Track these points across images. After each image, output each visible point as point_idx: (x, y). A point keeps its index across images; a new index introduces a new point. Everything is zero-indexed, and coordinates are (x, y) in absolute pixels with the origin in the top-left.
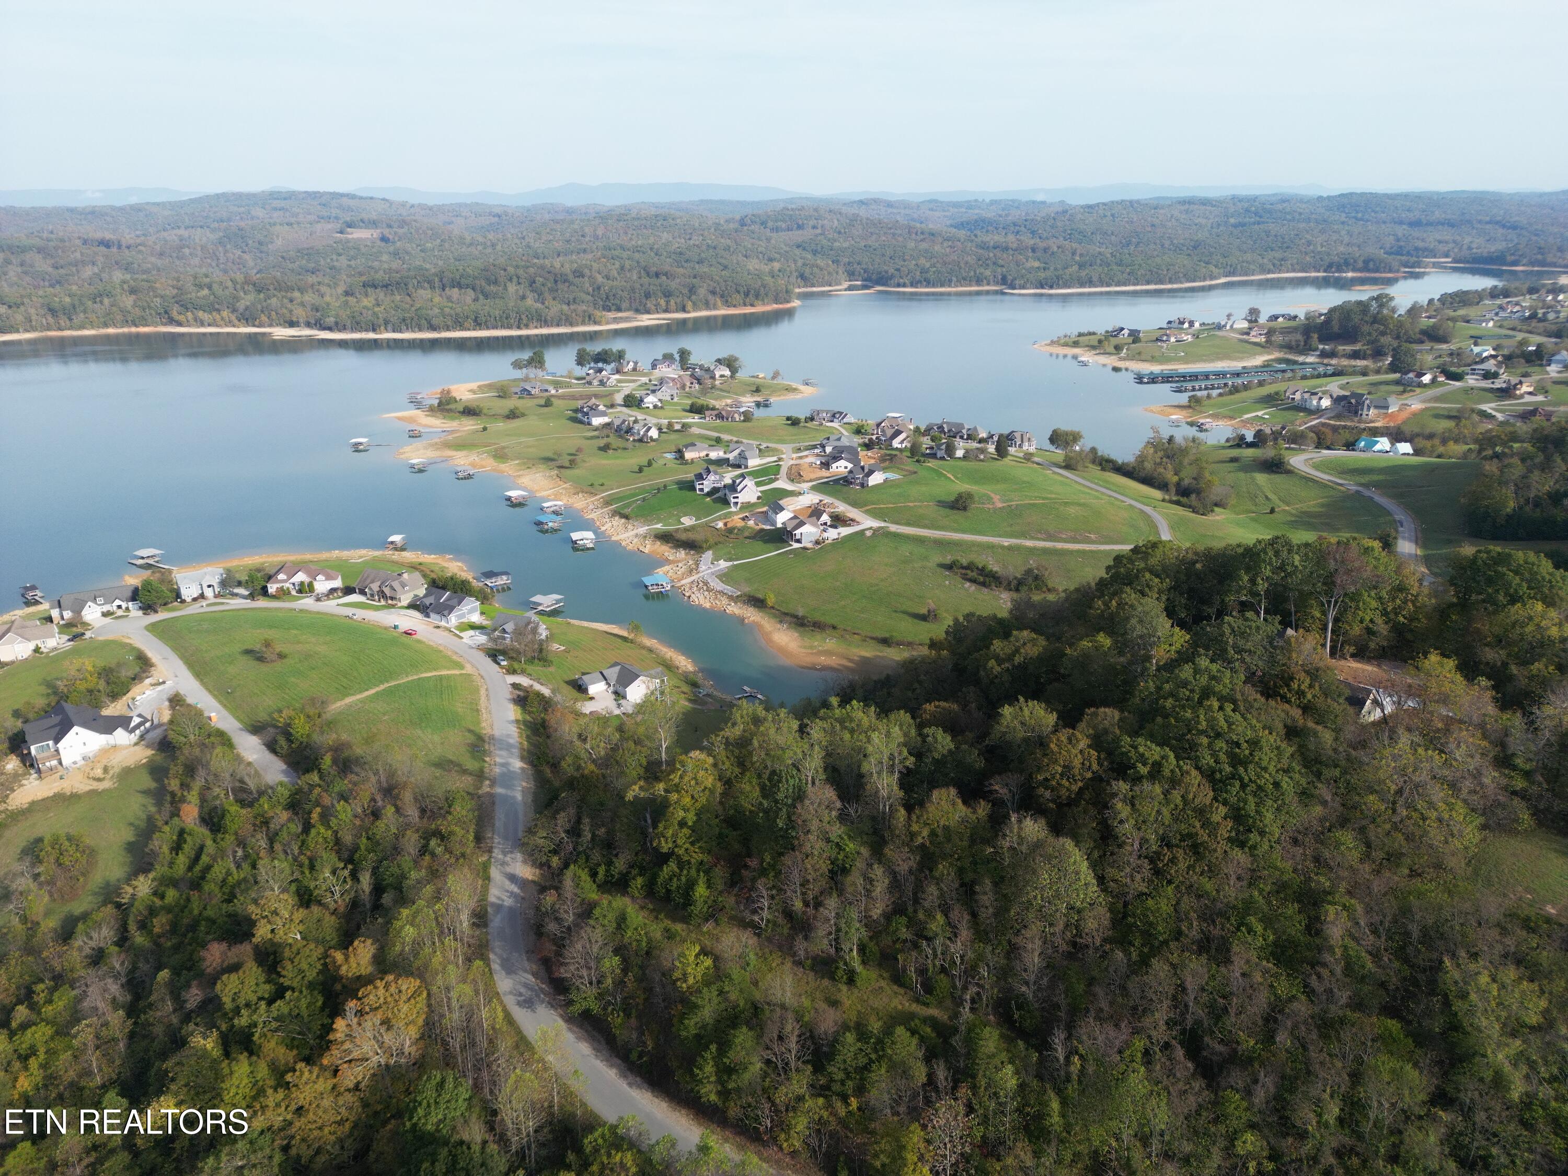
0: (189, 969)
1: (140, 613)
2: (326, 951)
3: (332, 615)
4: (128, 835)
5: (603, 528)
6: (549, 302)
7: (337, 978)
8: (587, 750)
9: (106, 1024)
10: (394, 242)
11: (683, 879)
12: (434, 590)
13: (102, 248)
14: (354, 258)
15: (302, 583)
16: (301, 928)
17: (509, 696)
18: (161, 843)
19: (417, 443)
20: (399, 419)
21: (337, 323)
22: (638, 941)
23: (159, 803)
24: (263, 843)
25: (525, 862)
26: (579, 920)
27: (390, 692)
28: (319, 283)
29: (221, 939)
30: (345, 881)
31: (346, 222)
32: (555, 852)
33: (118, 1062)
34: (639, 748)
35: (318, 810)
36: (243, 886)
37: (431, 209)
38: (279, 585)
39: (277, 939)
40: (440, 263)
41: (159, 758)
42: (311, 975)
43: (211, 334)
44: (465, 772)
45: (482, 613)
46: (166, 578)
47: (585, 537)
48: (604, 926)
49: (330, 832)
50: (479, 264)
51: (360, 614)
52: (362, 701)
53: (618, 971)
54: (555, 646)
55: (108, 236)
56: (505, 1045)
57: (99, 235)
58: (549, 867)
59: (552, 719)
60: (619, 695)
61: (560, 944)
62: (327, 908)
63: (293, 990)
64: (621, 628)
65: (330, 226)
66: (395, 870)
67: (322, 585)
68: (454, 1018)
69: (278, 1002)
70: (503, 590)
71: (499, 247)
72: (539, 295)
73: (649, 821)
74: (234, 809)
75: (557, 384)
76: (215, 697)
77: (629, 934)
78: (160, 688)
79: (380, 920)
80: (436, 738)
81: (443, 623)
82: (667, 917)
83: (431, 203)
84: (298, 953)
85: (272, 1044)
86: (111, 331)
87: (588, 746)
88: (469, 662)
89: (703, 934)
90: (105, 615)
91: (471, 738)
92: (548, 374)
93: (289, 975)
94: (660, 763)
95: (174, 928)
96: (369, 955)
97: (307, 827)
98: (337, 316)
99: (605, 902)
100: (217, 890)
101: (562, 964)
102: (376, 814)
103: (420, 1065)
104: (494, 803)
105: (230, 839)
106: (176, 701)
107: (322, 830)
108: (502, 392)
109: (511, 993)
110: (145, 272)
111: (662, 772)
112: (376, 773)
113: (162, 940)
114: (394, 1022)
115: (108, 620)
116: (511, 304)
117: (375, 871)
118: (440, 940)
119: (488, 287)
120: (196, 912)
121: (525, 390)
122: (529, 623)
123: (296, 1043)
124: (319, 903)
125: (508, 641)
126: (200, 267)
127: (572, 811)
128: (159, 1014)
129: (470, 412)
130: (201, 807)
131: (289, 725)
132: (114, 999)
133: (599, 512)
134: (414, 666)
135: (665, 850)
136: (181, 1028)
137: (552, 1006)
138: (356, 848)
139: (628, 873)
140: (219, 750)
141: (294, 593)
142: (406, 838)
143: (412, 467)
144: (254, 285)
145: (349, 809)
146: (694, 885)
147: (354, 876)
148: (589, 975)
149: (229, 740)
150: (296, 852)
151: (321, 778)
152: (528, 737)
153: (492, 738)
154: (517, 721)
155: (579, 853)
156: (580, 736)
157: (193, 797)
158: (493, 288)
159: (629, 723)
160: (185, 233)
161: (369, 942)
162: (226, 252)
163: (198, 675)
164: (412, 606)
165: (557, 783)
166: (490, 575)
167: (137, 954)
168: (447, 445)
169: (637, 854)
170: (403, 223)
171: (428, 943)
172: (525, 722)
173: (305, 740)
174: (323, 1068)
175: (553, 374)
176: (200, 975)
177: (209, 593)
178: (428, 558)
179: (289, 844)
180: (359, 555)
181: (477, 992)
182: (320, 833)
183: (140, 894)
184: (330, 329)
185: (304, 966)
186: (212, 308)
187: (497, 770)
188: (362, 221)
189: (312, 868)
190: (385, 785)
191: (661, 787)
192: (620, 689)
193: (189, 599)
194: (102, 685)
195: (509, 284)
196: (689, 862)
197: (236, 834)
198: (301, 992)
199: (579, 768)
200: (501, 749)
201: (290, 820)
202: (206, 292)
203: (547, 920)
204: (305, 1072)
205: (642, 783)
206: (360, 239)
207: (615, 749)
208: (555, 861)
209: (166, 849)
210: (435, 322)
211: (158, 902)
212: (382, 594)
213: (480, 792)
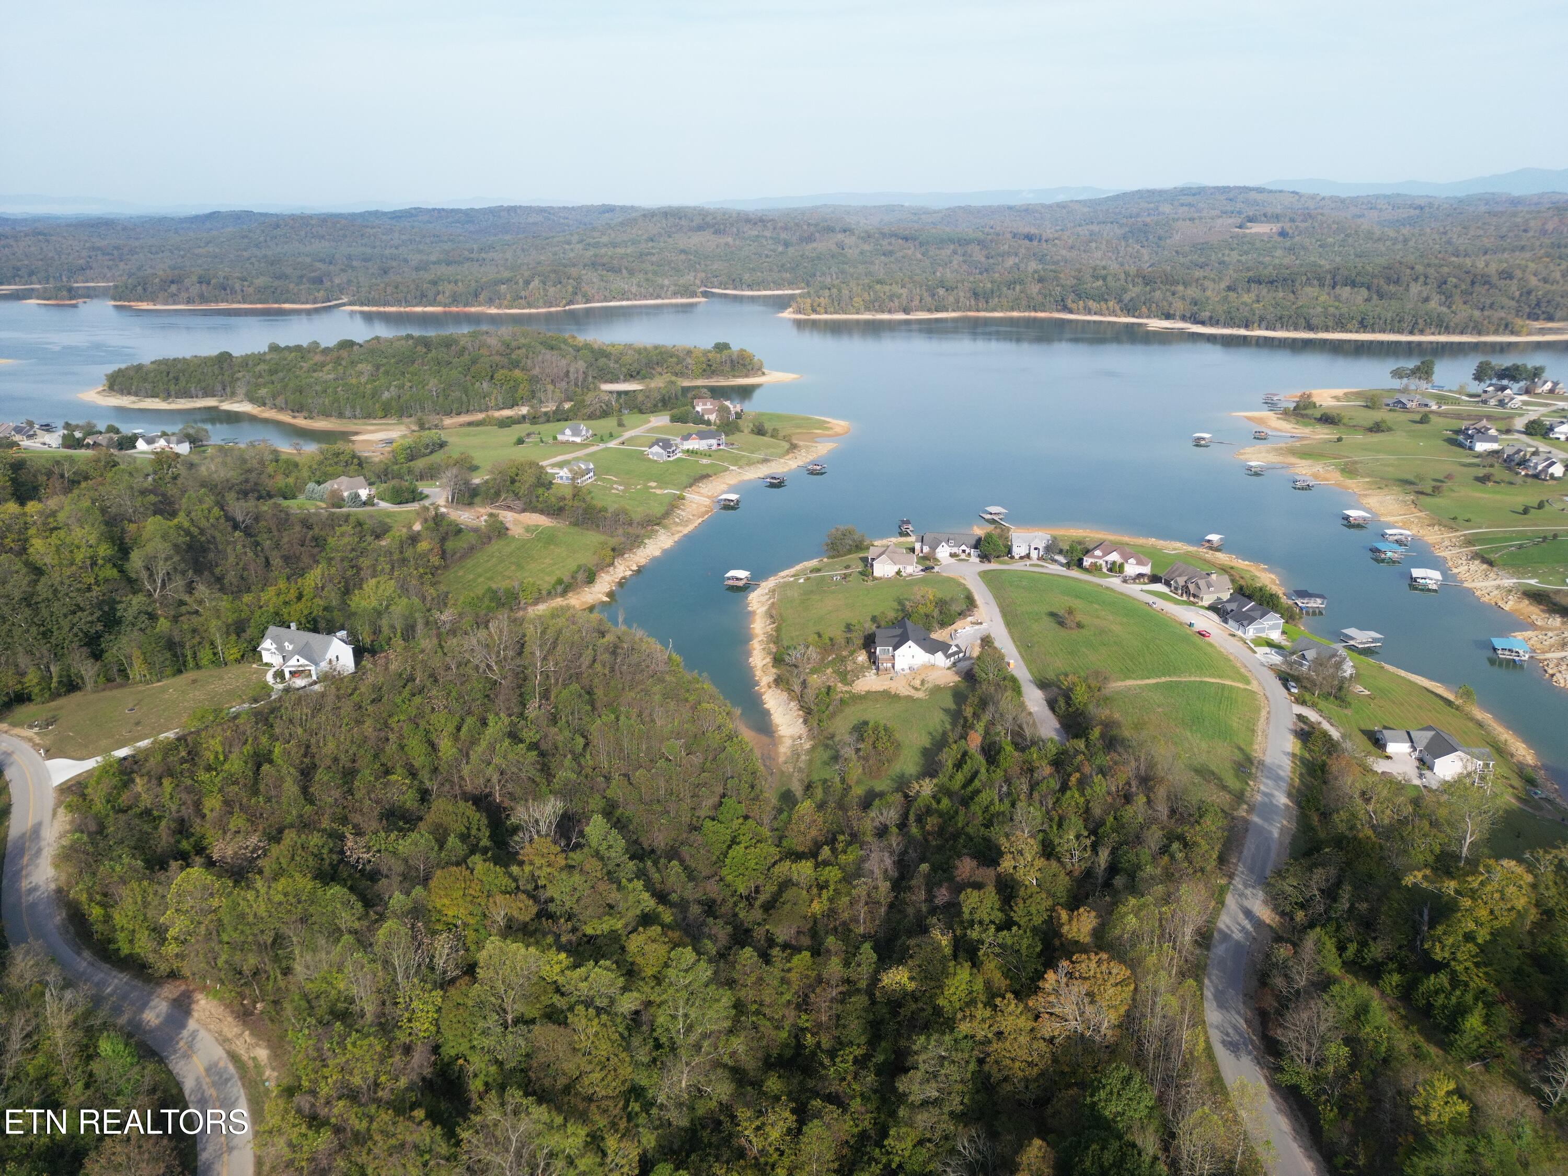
0: (944, 871)
1: (978, 560)
2: (1054, 906)
3: (1135, 599)
4: (926, 742)
5: (1455, 571)
6: (1458, 305)
7: (1059, 935)
8: (1368, 812)
9: (876, 888)
10: (1292, 237)
11: (1454, 1000)
12: (1240, 597)
13: (1027, 242)
14: (1246, 253)
15: (1114, 563)
16: (1038, 875)
17: (1291, 727)
18: (948, 757)
19: (1261, 446)
20: (1249, 418)
21: (1211, 318)
22: (1376, 1042)
23: (954, 724)
24: (1025, 788)
25: (1265, 902)
26: (1312, 989)
27: (1170, 686)
28: (1205, 277)
29: (974, 856)
30: (1085, 849)
31: (1248, 217)
32: (1302, 906)
33: (877, 922)
34: (1434, 831)
35: (1078, 775)
36: (1001, 818)
37: (1343, 201)
38: (1093, 560)
39: (1017, 876)
40: (1338, 259)
41: (963, 685)
42: (1037, 921)
43: (1095, 322)
44: (1224, 788)
45: (1283, 633)
46: (1004, 536)
47: (1429, 576)
48: (1339, 1007)
49: (1082, 799)
50: (1382, 261)
51: (1160, 604)
52: (1140, 687)
53: (1343, 1063)
54: (1359, 688)
55: (1033, 230)
56: (1199, 1076)
57: (1026, 230)
58: (1292, 919)
59: (1335, 766)
60: (1424, 764)
61: (1284, 1003)
62: (1065, 868)
63: (1019, 927)
64: (1448, 689)
65: (1230, 221)
66: (1131, 856)
67: (1132, 569)
68: (1154, 1023)
69: (1005, 932)
70: (1314, 613)
71: (1411, 243)
72: (1447, 298)
73: (1426, 918)
74: (1009, 748)
75: (1441, 399)
76: (1017, 647)
77: (1368, 1029)
78: (977, 627)
79: (1107, 898)
80: (1204, 745)
81: (1239, 633)
82: (1420, 1031)
83: (1343, 195)
84: (1031, 897)
85: (992, 966)
86: (1015, 314)
87: (1370, 808)
88: (1257, 679)
89: (1463, 1071)
90: (952, 555)
91: (1238, 756)
92: (1433, 387)
93: (1019, 913)
94: (1458, 858)
95: (941, 831)
96: (1091, 927)
97: (1064, 788)
98: (1213, 311)
99: (1347, 984)
100: (980, 813)
101: (1281, 1025)
102: (1128, 798)
103: (1113, 1050)
104: (1247, 830)
105: (1000, 773)
106: (986, 641)
107: (1077, 795)
108: (1371, 402)
109: (1217, 1027)
110: (1056, 263)
111: (1458, 868)
112: (1137, 759)
113: (930, 838)
114: (1098, 998)
115: (953, 560)
116: (1409, 306)
117: (1114, 852)
118: (1159, 942)
119: (1386, 287)
120: (960, 825)
121: (1400, 402)
122: (1334, 655)
123: (1011, 974)
124: (1059, 860)
125: (1305, 669)
126: (1101, 260)
127: (1333, 871)
128: (914, 898)
129: (1327, 419)
130: (984, 738)
131: (1071, 690)
132: (886, 870)
133: (1455, 551)
134: (1200, 668)
135: (1438, 958)
136: (926, 917)
137: (1259, 1063)
138: (1102, 823)
139: (1383, 964)
140: (1009, 693)
141: (1105, 570)
142: (1151, 832)
143: (1249, 468)
144: (1144, 278)
145: (1104, 784)
146: (1466, 1012)
147: (1094, 847)
148: (1308, 1051)
149: (1019, 687)
150: (1050, 806)
151: (1086, 747)
152: (1301, 775)
153: (1261, 763)
154: (1294, 755)
155: (1329, 919)
156: (1363, 793)
157: (980, 727)
158: (1392, 288)
159: (1429, 799)
160: (1095, 228)
161: (1093, 914)
162: (1127, 246)
163: (1008, 624)
164: (1212, 608)
165: (1322, 835)
166: (1303, 594)
167: (910, 841)
168: (1293, 452)
169: (1400, 947)
170: (1309, 216)
171: (1147, 940)
172: (1302, 759)
173: (1081, 707)
174: (1027, 1008)
175: (1440, 388)
176: (951, 879)
177: (1034, 554)
178: (1242, 564)
179: (1045, 796)
180: (1174, 547)
181: (1183, 1010)
182: (1073, 797)
183: (923, 793)
184: (1203, 323)
185: (1033, 910)
186: (1101, 298)
187: (1259, 798)
188: (1265, 215)
189: (1060, 825)
190: (1143, 773)
191: (1450, 886)
192: (1427, 758)
193: (1017, 557)
194: (936, 613)
195: (1413, 284)
196: (1466, 985)
197: (1005, 771)
198: (1025, 932)
199: (1352, 828)
200: (1268, 777)
201: (1051, 775)
202: (1100, 283)
203: (1275, 972)
204: (1011, 1005)
205: (1428, 872)
206: (1256, 234)
207: (1404, 822)
208: (1300, 915)
209: (950, 763)
210: (1314, 321)
211: (934, 805)
212: (1186, 590)
213: (1235, 813)
